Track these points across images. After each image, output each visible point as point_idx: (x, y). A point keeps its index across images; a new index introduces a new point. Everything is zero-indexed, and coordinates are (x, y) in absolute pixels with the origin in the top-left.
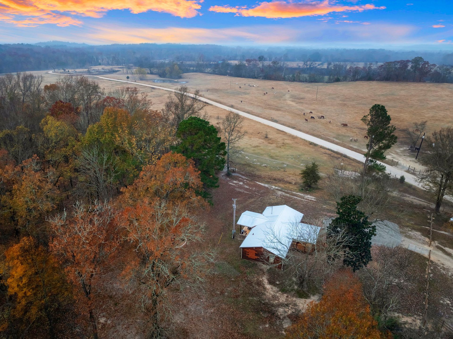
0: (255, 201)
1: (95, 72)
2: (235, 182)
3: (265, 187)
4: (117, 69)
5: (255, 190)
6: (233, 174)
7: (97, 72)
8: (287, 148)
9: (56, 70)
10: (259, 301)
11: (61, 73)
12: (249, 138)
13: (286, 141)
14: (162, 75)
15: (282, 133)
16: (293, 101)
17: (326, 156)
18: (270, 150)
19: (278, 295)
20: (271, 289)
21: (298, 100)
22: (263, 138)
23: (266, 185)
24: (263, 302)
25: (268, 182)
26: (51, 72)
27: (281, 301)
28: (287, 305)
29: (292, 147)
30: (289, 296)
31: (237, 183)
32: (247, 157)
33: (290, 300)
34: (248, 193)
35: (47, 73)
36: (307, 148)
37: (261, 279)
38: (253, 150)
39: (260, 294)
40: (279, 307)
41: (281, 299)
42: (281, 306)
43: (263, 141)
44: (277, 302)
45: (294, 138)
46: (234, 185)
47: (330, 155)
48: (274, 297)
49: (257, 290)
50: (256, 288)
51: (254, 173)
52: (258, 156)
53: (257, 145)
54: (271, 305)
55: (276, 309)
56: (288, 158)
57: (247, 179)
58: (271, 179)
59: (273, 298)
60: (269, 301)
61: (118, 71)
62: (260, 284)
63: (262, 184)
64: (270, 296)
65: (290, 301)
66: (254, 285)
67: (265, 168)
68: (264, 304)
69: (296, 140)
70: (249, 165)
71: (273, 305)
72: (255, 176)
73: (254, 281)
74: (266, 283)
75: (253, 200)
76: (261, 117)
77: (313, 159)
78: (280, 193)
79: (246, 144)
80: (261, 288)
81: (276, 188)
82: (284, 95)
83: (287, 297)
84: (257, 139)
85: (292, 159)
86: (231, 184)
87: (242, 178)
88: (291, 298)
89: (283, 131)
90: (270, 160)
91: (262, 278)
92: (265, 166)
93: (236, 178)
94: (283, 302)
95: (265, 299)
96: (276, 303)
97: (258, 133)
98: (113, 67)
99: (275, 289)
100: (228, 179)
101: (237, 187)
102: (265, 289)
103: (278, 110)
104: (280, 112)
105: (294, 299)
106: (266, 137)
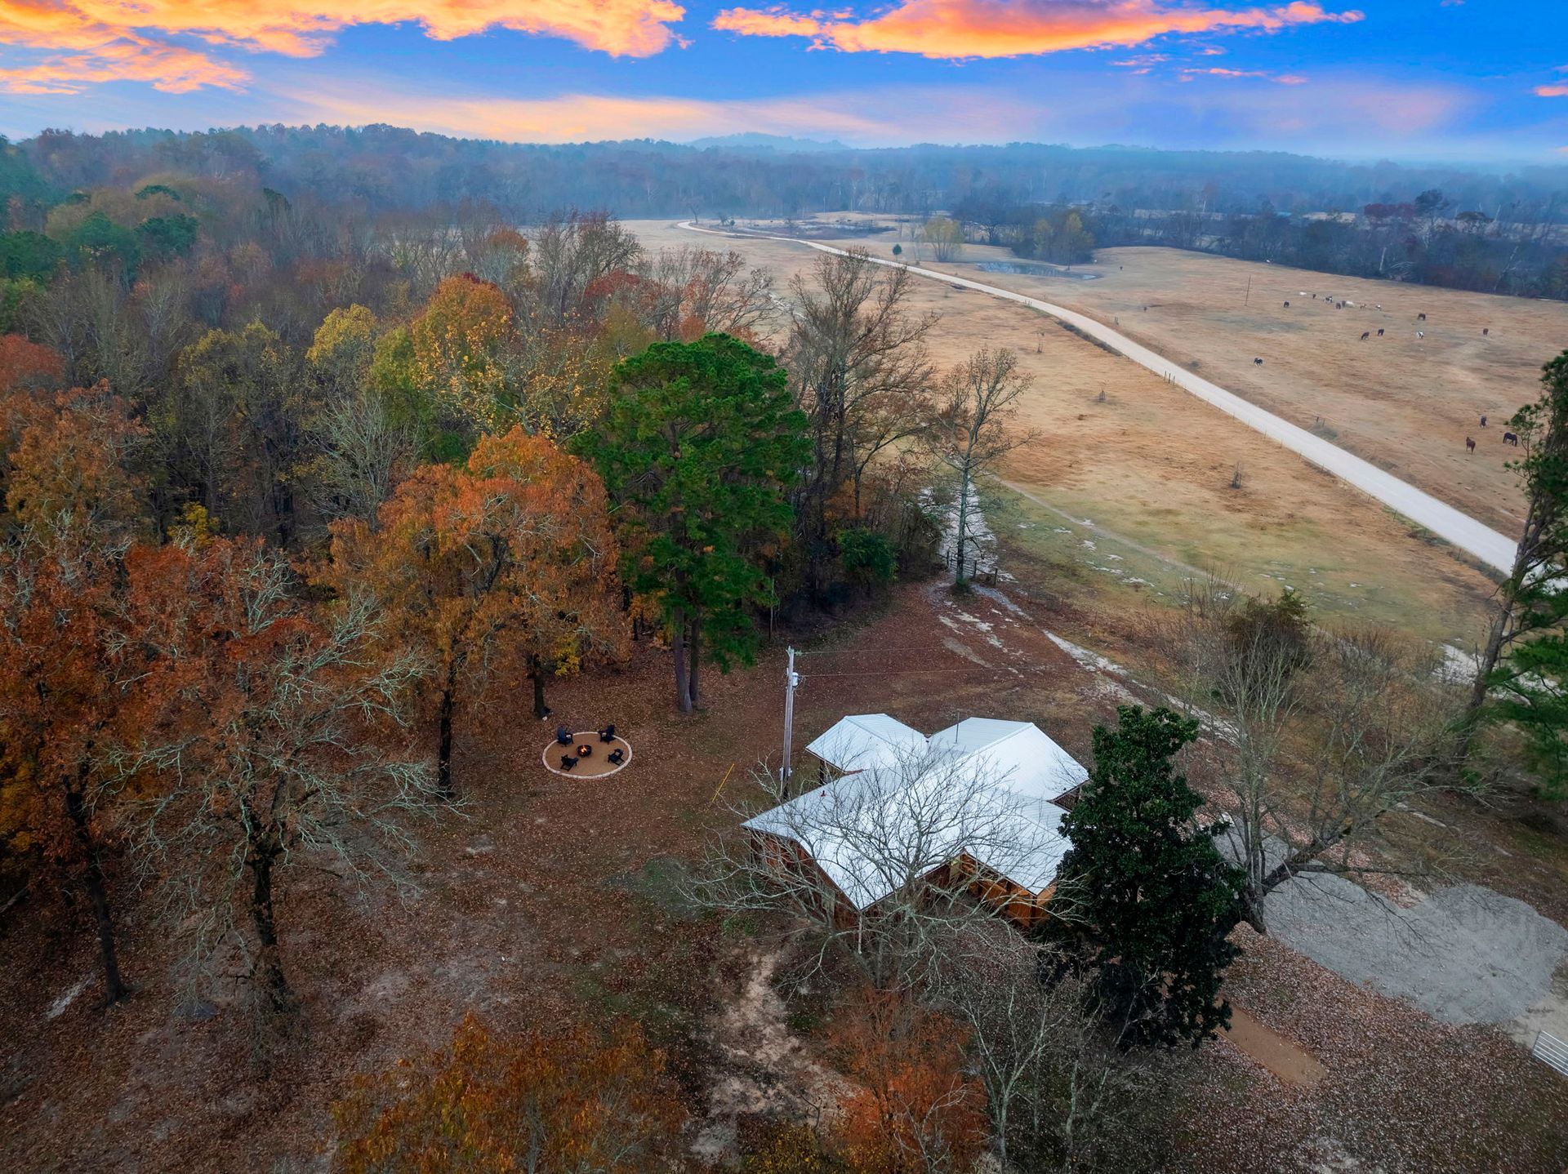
0: (979, 696)
1: (812, 229)
2: (966, 617)
3: (1066, 656)
4: (883, 224)
5: (1019, 659)
6: (982, 591)
7: (818, 229)
8: (1291, 535)
9: (700, 221)
10: (684, 1028)
11: (711, 227)
12: (1160, 480)
13: (1310, 508)
14: (1022, 248)
15: (1319, 478)
16: (1474, 370)
17: (1441, 591)
18: (1211, 531)
19: (768, 1030)
20: (757, 1004)
21: (1503, 370)
22: (1219, 485)
23: (1078, 652)
24: (693, 1036)
25: (1094, 643)
26: (685, 225)
27: (759, 1055)
28: (769, 1079)
29: (1315, 535)
30: (803, 1052)
31: (969, 623)
32: (1088, 543)
33: (797, 1064)
34: (982, 662)
35: (672, 227)
36: (1384, 549)
37: (755, 959)
38: (1140, 523)
39: (706, 1004)
40: (732, 1073)
41: (766, 1049)
42: (747, 1073)
43: (1207, 494)
44: (742, 1052)
45: (1355, 500)
46: (954, 626)
47: (1469, 587)
48: (749, 1036)
49: (706, 990)
50: (711, 982)
51: (1068, 601)
52: (1137, 547)
53: (1173, 507)
54: (712, 1057)
55: (720, 1076)
56: (1263, 571)
57: (1018, 618)
58: (1112, 633)
59: (743, 1034)
60: (718, 1039)
61: (887, 229)
62: (736, 974)
63: (1064, 645)
64: (738, 1024)
65: (793, 1069)
66: (713, 967)
67: (1131, 591)
68: (690, 1043)
69: (1357, 514)
70: (1072, 572)
71: (717, 1060)
72: (1056, 612)
73: (725, 956)
74: (761, 978)
75: (980, 690)
76: (1281, 414)
77: (1369, 591)
78: (1111, 687)
79: (1132, 497)
80: (728, 989)
81: (1111, 668)
82: (1457, 345)
83: (795, 1050)
84: (1192, 487)
85: (1276, 576)
86: (946, 621)
87: (1004, 610)
88: (805, 1058)
89: (1328, 474)
90: (1174, 567)
91: (761, 955)
92: (1137, 586)
93: (981, 609)
94: (765, 1062)
95: (709, 1030)
96: (735, 1056)
97: (1214, 468)
98: (879, 216)
99: (777, 1007)
100: (950, 603)
101: (956, 636)
102: (740, 992)
103: (1376, 395)
104: (1381, 405)
105: (817, 1068)
106: (1235, 486)
